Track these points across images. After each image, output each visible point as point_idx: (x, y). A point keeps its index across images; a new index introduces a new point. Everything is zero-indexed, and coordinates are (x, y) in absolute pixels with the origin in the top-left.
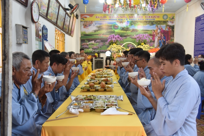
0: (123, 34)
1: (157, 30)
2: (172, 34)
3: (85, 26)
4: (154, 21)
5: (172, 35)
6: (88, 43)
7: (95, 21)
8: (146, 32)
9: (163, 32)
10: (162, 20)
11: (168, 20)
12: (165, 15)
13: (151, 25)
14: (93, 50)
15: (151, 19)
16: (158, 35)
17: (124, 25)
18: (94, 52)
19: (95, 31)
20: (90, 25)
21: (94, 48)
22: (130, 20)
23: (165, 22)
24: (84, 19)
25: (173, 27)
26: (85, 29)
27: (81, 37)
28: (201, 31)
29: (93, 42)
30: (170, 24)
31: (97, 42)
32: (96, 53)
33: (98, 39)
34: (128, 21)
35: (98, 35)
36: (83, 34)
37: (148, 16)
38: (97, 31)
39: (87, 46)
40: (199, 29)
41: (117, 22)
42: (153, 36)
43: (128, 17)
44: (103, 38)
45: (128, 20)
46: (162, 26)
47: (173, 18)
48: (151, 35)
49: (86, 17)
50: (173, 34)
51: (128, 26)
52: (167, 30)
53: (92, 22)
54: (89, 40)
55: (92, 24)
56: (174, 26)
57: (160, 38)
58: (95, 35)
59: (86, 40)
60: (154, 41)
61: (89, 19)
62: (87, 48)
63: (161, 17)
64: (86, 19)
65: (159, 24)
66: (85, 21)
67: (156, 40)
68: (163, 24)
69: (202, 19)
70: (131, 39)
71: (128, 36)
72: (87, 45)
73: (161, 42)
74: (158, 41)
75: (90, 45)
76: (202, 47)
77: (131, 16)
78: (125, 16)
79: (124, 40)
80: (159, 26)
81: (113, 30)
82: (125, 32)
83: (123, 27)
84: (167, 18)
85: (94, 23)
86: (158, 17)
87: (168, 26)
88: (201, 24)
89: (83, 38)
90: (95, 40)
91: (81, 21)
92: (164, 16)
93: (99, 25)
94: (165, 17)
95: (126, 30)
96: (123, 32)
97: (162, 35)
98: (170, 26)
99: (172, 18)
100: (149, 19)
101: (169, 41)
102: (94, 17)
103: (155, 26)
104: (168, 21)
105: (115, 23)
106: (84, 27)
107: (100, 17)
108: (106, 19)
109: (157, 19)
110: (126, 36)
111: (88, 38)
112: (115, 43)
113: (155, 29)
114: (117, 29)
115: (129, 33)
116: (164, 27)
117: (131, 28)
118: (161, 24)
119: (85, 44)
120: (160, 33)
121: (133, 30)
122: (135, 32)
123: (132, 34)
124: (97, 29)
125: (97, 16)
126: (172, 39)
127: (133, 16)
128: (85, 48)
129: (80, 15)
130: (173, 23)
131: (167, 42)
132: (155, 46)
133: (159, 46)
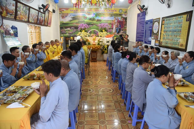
0: (90, 23)
1: (115, 21)
2: (125, 23)
3: (63, 17)
4: (113, 14)
5: (125, 24)
6: (65, 30)
7: (70, 13)
8: (107, 22)
9: (119, 22)
10: (119, 13)
11: (122, 13)
12: (121, 9)
13: (110, 17)
14: (69, 35)
15: (111, 12)
16: (116, 24)
17: (91, 16)
18: (70, 36)
19: (70, 21)
20: (66, 17)
21: (70, 33)
22: (95, 13)
23: (120, 15)
24: (62, 12)
25: (126, 19)
27: (60, 25)
28: (140, 24)
29: (69, 29)
30: (124, 16)
31: (72, 29)
32: (71, 36)
33: (73, 27)
34: (94, 14)
35: (72, 23)
36: (61, 23)
37: (109, 10)
38: (72, 21)
40: (139, 23)
41: (86, 14)
42: (112, 24)
43: (93, 10)
44: (76, 26)
45: (94, 13)
46: (118, 17)
47: (126, 12)
48: (110, 24)
49: (63, 11)
50: (126, 24)
51: (94, 17)
52: (122, 20)
53: (67, 14)
54: (66, 28)
57: (117, 27)
58: (70, 23)
59: (64, 28)
60: (113, 28)
61: (65, 12)
62: (65, 33)
63: (118, 11)
64: (63, 12)
65: (116, 16)
66: (62, 14)
67: (114, 28)
68: (119, 16)
69: (140, 15)
70: (96, 27)
71: (94, 24)
72: (65, 31)
75: (67, 31)
76: (140, 35)
77: (97, 9)
78: (92, 9)
79: (91, 27)
80: (116, 17)
81: (83, 20)
82: (92, 21)
83: (91, 18)
84: (122, 12)
85: (69, 15)
86: (116, 11)
87: (123, 17)
88: (140, 19)
89: (61, 26)
90: (70, 27)
91: (60, 14)
92: (119, 10)
93: (73, 17)
94: (121, 11)
95: (93, 20)
96: (90, 21)
97: (118, 24)
98: (124, 18)
99: (125, 12)
100: (109, 12)
101: (123, 28)
102: (69, 10)
103: (113, 17)
104: (122, 14)
105: (85, 14)
106: (62, 18)
107: (73, 10)
108: (78, 11)
109: (115, 13)
110: (92, 25)
111: (65, 26)
112: (84, 30)
113: (113, 20)
114: (86, 19)
115: (95, 22)
116: (120, 18)
117: (96, 18)
118: (118, 16)
119: (63, 30)
120: (117, 23)
121: (98, 20)
122: (99, 21)
123: (97, 23)
124: (72, 19)
125: (72, 10)
126: (125, 27)
127: (98, 10)
128: (63, 33)
129: (59, 9)
130: (126, 15)
131: (121, 29)
132: (113, 32)
133: (116, 32)
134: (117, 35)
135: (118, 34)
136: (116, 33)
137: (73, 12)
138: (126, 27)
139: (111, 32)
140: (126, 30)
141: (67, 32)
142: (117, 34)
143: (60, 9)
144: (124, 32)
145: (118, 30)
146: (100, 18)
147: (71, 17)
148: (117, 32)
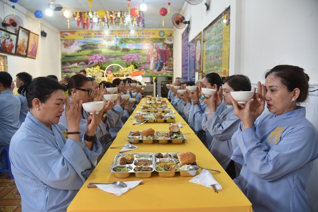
0: (111, 54)
1: (153, 50)
2: (170, 54)
3: (66, 45)
4: (148, 39)
5: (170, 56)
6: (70, 66)
7: (77, 40)
9: (160, 52)
10: (158, 37)
11: (165, 37)
12: (162, 31)
15: (145, 36)
16: (154, 55)
17: (113, 43)
19: (78, 51)
20: (71, 45)
23: (162, 40)
24: (64, 37)
26: (66, 49)
27: (62, 59)
29: (76, 65)
30: (168, 42)
31: (81, 65)
33: (82, 61)
34: (117, 39)
35: (81, 56)
36: (64, 56)
37: (142, 32)
38: (81, 51)
39: (69, 70)
41: (104, 39)
42: (148, 56)
43: (117, 33)
45: (118, 37)
46: (158, 44)
47: (171, 35)
49: (67, 35)
50: (172, 55)
51: (118, 45)
52: (164, 49)
53: (73, 41)
54: (71, 63)
55: (74, 43)
56: (172, 44)
57: (157, 60)
58: (78, 56)
59: (67, 63)
60: (149, 63)
61: (70, 36)
62: (69, 72)
63: (157, 33)
64: (66, 38)
65: (155, 42)
66: (65, 40)
67: (152, 61)
68: (160, 42)
70: (120, 60)
71: (118, 56)
72: (69, 68)
73: (158, 63)
74: (154, 62)
75: (72, 68)
81: (99, 50)
82: (114, 51)
83: (112, 46)
84: (164, 35)
85: (76, 42)
86: (153, 33)
87: (166, 44)
89: (64, 61)
90: (78, 62)
91: (61, 40)
92: (160, 32)
93: (82, 44)
94: (162, 34)
95: (115, 50)
96: (111, 51)
97: (159, 55)
98: (168, 45)
99: (169, 35)
100: (142, 35)
101: (167, 62)
102: (76, 34)
104: (165, 39)
105: (102, 41)
106: (65, 47)
107: (83, 34)
108: (91, 36)
109: (152, 36)
110: (115, 57)
111: (70, 60)
112: (99, 65)
113: (150, 48)
114: (104, 48)
115: (118, 52)
116: (161, 46)
117: (121, 47)
118: (157, 42)
119: (67, 67)
120: (156, 53)
121: (124, 50)
122: (126, 52)
123: (123, 54)
124: (80, 49)
125: (80, 33)
126: (170, 61)
127: (123, 32)
128: (67, 72)
129: (59, 33)
130: (171, 41)
131: (164, 63)
132: (151, 69)
133: (155, 68)
134: (157, 74)
135: (159, 72)
136: (155, 71)
137: (82, 37)
138: (173, 61)
139: (147, 69)
140: (172, 65)
141: (72, 70)
142: (157, 72)
143: (61, 33)
144: (169, 68)
145: (159, 65)
146: (127, 46)
147: (79, 44)
148: (157, 69)
